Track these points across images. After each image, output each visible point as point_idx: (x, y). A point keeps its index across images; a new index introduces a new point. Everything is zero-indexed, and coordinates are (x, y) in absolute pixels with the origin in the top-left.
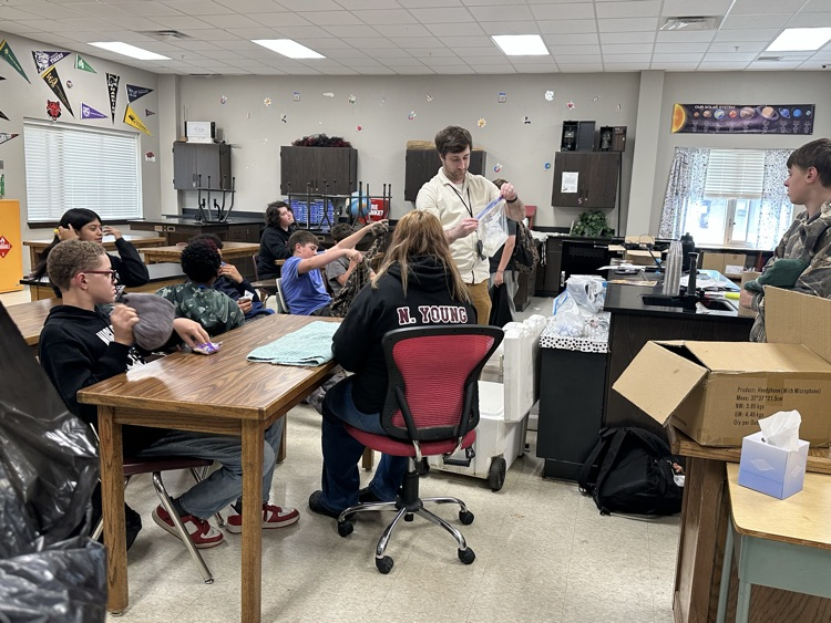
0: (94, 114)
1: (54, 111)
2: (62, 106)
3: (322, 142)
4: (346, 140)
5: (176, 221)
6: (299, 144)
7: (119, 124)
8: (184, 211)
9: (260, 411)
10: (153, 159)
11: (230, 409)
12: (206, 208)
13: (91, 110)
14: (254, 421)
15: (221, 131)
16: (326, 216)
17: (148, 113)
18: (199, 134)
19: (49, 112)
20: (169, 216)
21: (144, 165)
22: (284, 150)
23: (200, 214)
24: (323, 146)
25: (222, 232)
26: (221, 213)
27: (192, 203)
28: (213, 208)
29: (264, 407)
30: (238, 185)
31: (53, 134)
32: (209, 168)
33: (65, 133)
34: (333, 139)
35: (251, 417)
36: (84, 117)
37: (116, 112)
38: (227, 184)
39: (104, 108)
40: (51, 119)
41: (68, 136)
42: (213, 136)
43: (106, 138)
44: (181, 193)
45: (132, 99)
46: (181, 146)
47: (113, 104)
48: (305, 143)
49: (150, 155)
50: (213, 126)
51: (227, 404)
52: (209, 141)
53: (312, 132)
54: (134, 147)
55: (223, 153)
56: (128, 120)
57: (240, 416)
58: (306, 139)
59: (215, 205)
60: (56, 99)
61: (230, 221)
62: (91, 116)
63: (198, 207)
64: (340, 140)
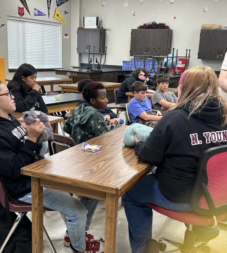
0: (40, 14)
1: (21, 12)
2: (25, 9)
3: (154, 26)
4: (167, 25)
5: (77, 70)
6: (141, 27)
7: (51, 19)
8: (82, 64)
9: (117, 190)
10: (68, 37)
11: (99, 186)
12: (92, 63)
13: (39, 11)
14: (113, 194)
15: (101, 21)
17: (66, 13)
18: (90, 23)
19: (19, 13)
20: (74, 68)
21: (63, 40)
22: (133, 30)
23: (89, 66)
24: (154, 28)
25: (99, 76)
26: (99, 66)
27: (86, 61)
28: (95, 63)
29: (119, 186)
30: (108, 51)
31: (20, 24)
32: (94, 41)
33: (27, 24)
34: (160, 24)
35: (111, 192)
36: (35, 15)
37: (50, 13)
38: (103, 51)
39: (44, 10)
40: (20, 16)
41: (28, 25)
42: (97, 24)
43: (45, 26)
44: (80, 55)
45: (58, 5)
46: (81, 30)
47: (49, 8)
48: (145, 27)
49: (66, 35)
50: (97, 18)
51: (98, 183)
52: (95, 27)
53: (148, 21)
54: (58, 30)
55: (102, 33)
56: (56, 16)
57: (105, 191)
58: (145, 25)
59: (97, 62)
60: (22, 6)
61: (103, 70)
62: (39, 15)
63: (88, 63)
64: (163, 24)
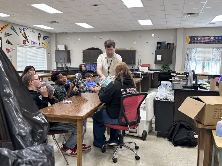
0: (35, 43)
1: (24, 43)
2: (26, 41)
3: (93, 49)
4: (99, 48)
5: (55, 70)
6: (87, 50)
7: (41, 46)
8: (58, 68)
9: (82, 117)
10: (50, 54)
11: (74, 116)
12: (63, 67)
13: (34, 42)
14: (80, 120)
15: (67, 47)
16: (95, 68)
17: (48, 43)
18: (62, 48)
19: (23, 43)
20: (54, 69)
21: (47, 55)
22: (84, 52)
23: (62, 68)
24: (93, 50)
25: (68, 73)
26: (67, 68)
27: (60, 66)
28: (65, 67)
30: (72, 61)
31: (24, 48)
32: (64, 56)
33: (27, 48)
34: (96, 48)
35: (79, 118)
36: (32, 44)
37: (40, 43)
38: (69, 61)
39: (37, 42)
40: (24, 45)
41: (28, 49)
42: (65, 48)
43: (37, 49)
44: (57, 63)
45: (44, 39)
46: (57, 51)
47: (39, 41)
48: (89, 49)
49: (49, 54)
50: (65, 45)
52: (64, 49)
53: (91, 46)
54: (45, 51)
55: (68, 52)
56: (43, 45)
57: (76, 118)
58: (89, 48)
59: (66, 66)
60: (25, 40)
61: (70, 70)
62: (34, 44)
63: (61, 67)
64: (98, 48)
